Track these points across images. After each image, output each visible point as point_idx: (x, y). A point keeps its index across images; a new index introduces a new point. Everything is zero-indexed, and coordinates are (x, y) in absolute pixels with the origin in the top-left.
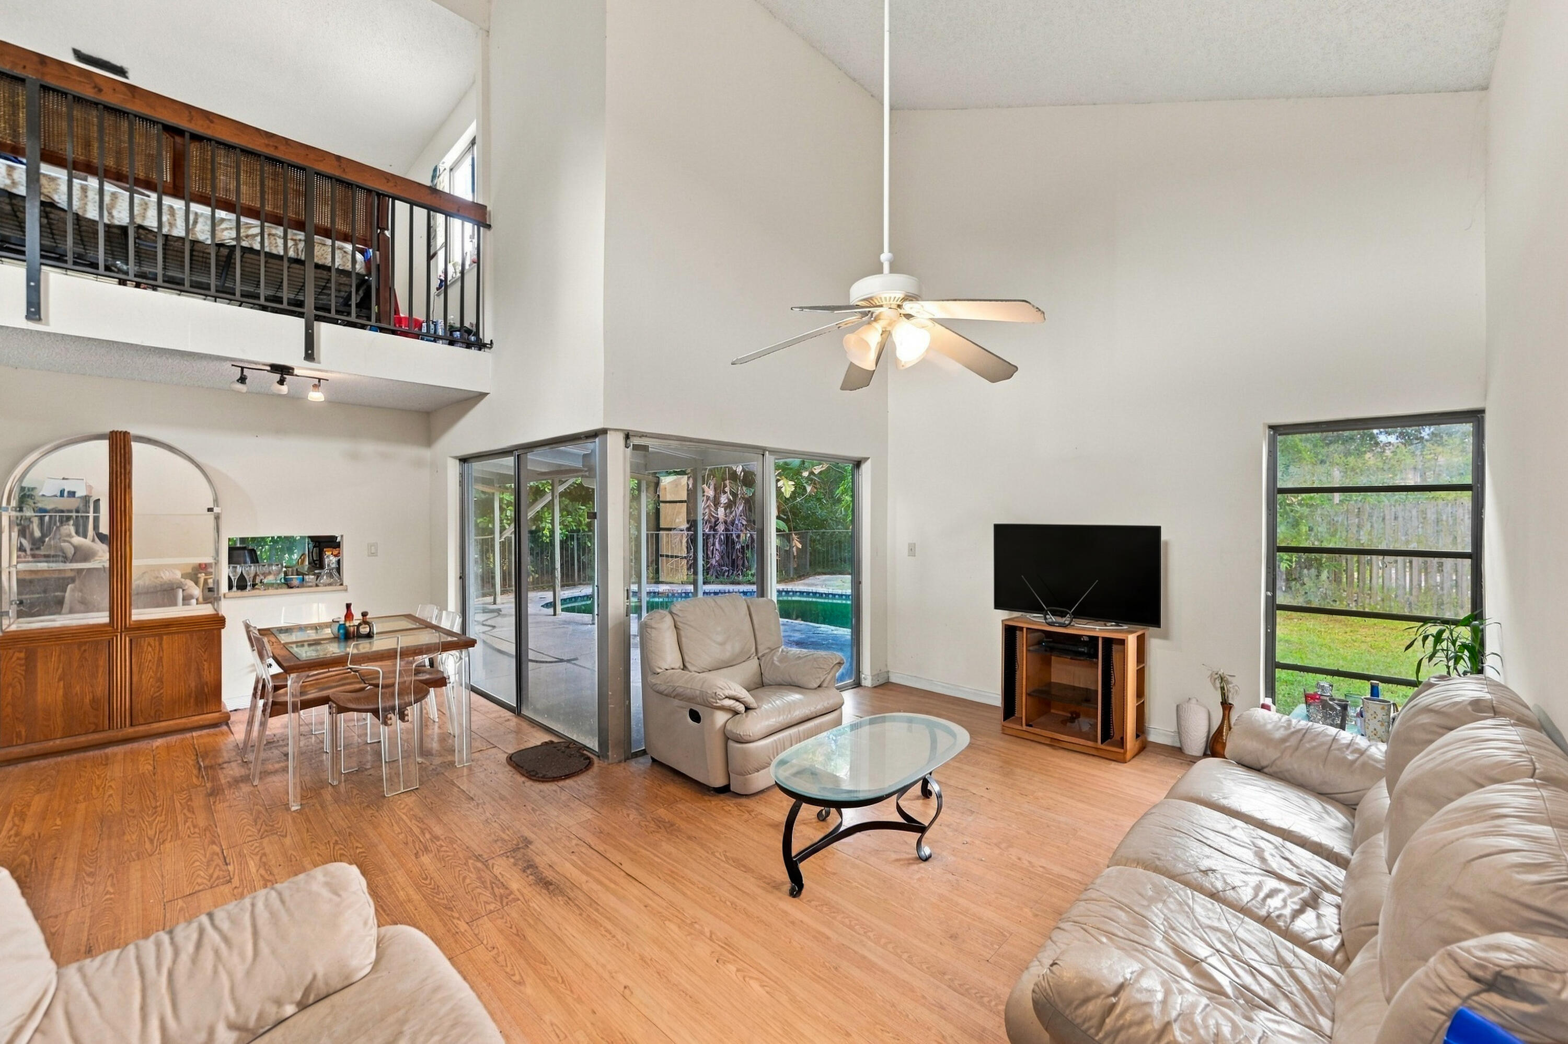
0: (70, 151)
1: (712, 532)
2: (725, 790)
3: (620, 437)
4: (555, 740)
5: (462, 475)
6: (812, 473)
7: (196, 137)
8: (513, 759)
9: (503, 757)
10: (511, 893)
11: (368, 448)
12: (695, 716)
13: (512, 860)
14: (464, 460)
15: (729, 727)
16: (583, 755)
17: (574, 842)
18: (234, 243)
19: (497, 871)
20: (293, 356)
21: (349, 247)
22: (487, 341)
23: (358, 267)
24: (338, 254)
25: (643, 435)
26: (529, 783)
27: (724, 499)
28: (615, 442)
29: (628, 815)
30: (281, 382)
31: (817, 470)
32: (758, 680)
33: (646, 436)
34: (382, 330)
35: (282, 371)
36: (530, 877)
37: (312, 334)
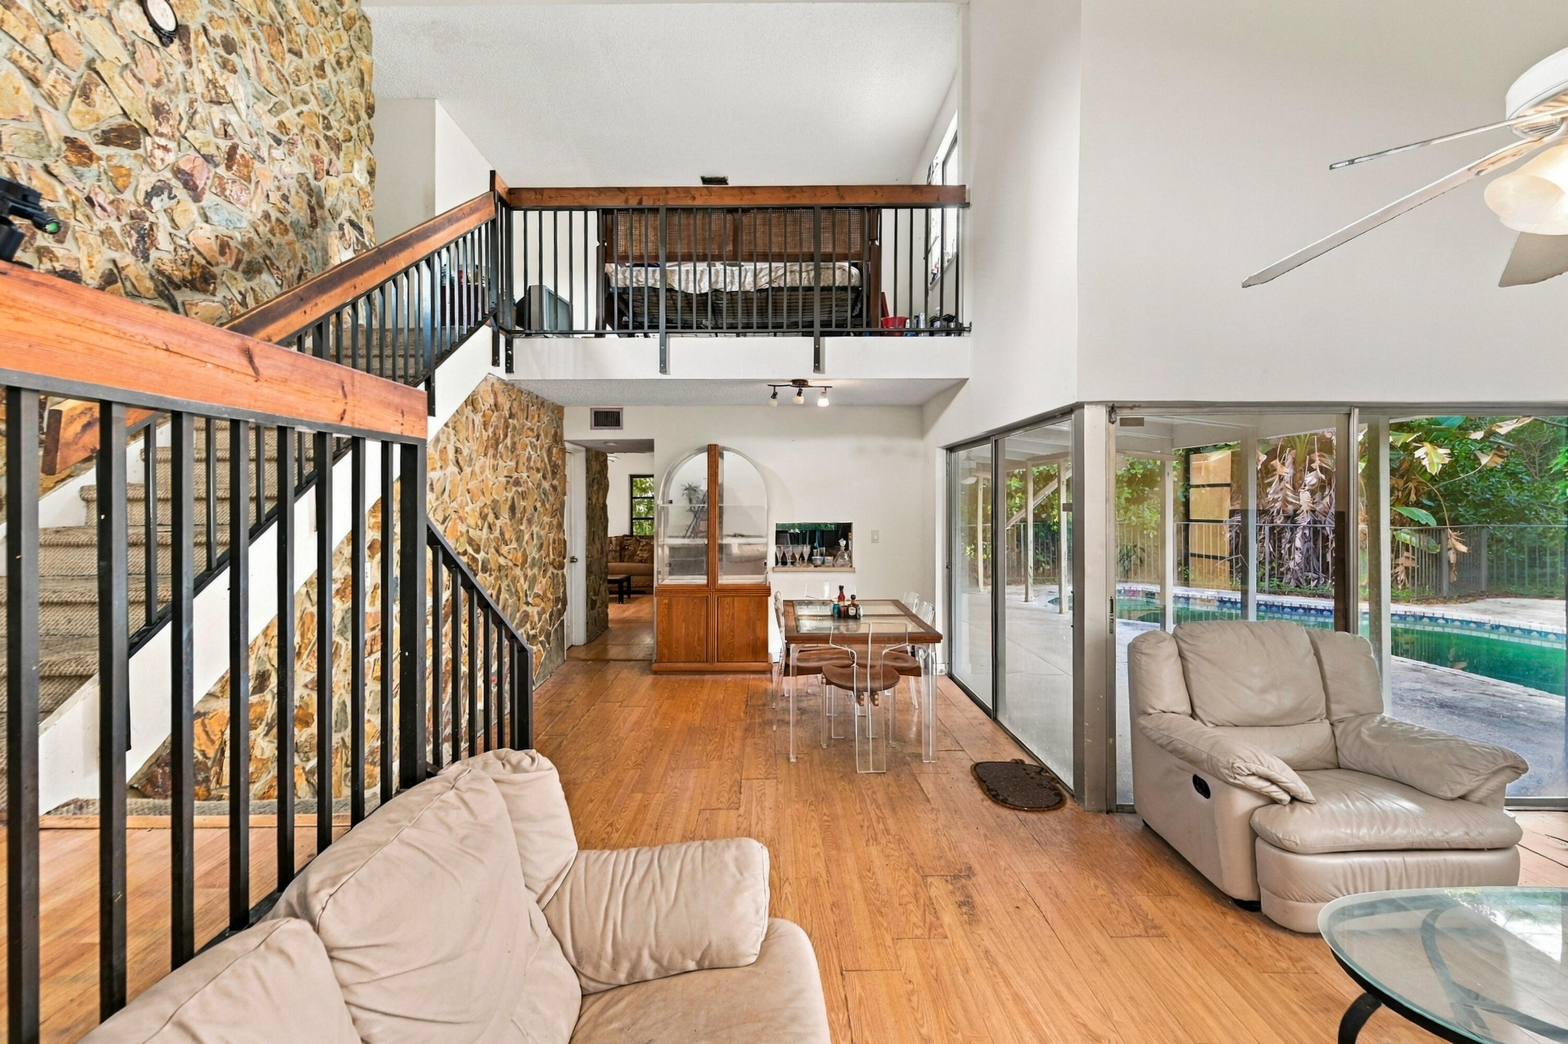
0: (680, 249)
1: (1289, 525)
2: (1252, 907)
3: (1102, 411)
4: (1028, 761)
5: (949, 464)
6: (1490, 434)
7: (746, 210)
8: (978, 769)
9: (968, 764)
10: (942, 926)
11: (875, 443)
12: (1202, 788)
13: (951, 887)
14: (951, 449)
15: (1257, 818)
16: (1055, 789)
17: (1022, 895)
18: (767, 286)
19: (933, 892)
20: (805, 371)
21: (846, 264)
22: (966, 325)
23: (853, 281)
24: (838, 272)
25: (1134, 406)
26: (988, 803)
27: (1311, 479)
28: (1094, 419)
29: (1096, 887)
30: (799, 394)
31: (1505, 428)
32: (1331, 757)
33: (1139, 407)
34: (871, 334)
35: (800, 384)
36: (965, 916)
37: (819, 348)
